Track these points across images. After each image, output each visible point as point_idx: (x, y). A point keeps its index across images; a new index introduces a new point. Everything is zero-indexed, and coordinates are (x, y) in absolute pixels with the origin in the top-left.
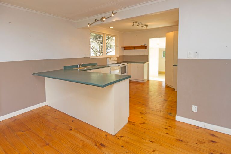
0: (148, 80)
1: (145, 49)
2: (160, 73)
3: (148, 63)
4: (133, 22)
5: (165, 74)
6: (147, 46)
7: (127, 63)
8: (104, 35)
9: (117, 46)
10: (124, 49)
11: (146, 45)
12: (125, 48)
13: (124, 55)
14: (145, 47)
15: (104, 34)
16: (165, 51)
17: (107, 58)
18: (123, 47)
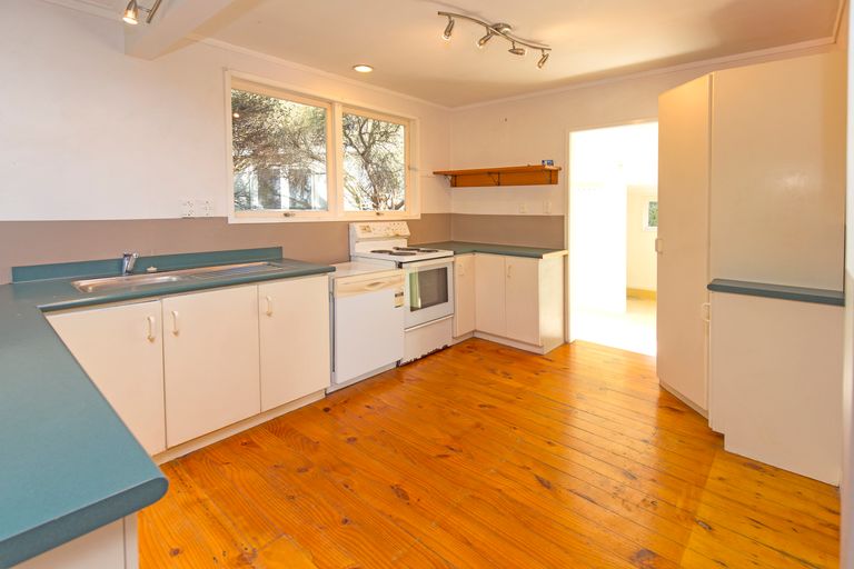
0: (566, 343)
1: (551, 183)
2: (634, 295)
3: (565, 257)
4: (449, 15)
5: (656, 304)
6: (556, 171)
7: (451, 253)
8: (333, 110)
9: (415, 169)
10: (454, 185)
11: (551, 163)
12: (457, 179)
13: (453, 211)
14: (547, 175)
15: (331, 103)
16: (656, 200)
17: (347, 226)
18: (445, 174)
